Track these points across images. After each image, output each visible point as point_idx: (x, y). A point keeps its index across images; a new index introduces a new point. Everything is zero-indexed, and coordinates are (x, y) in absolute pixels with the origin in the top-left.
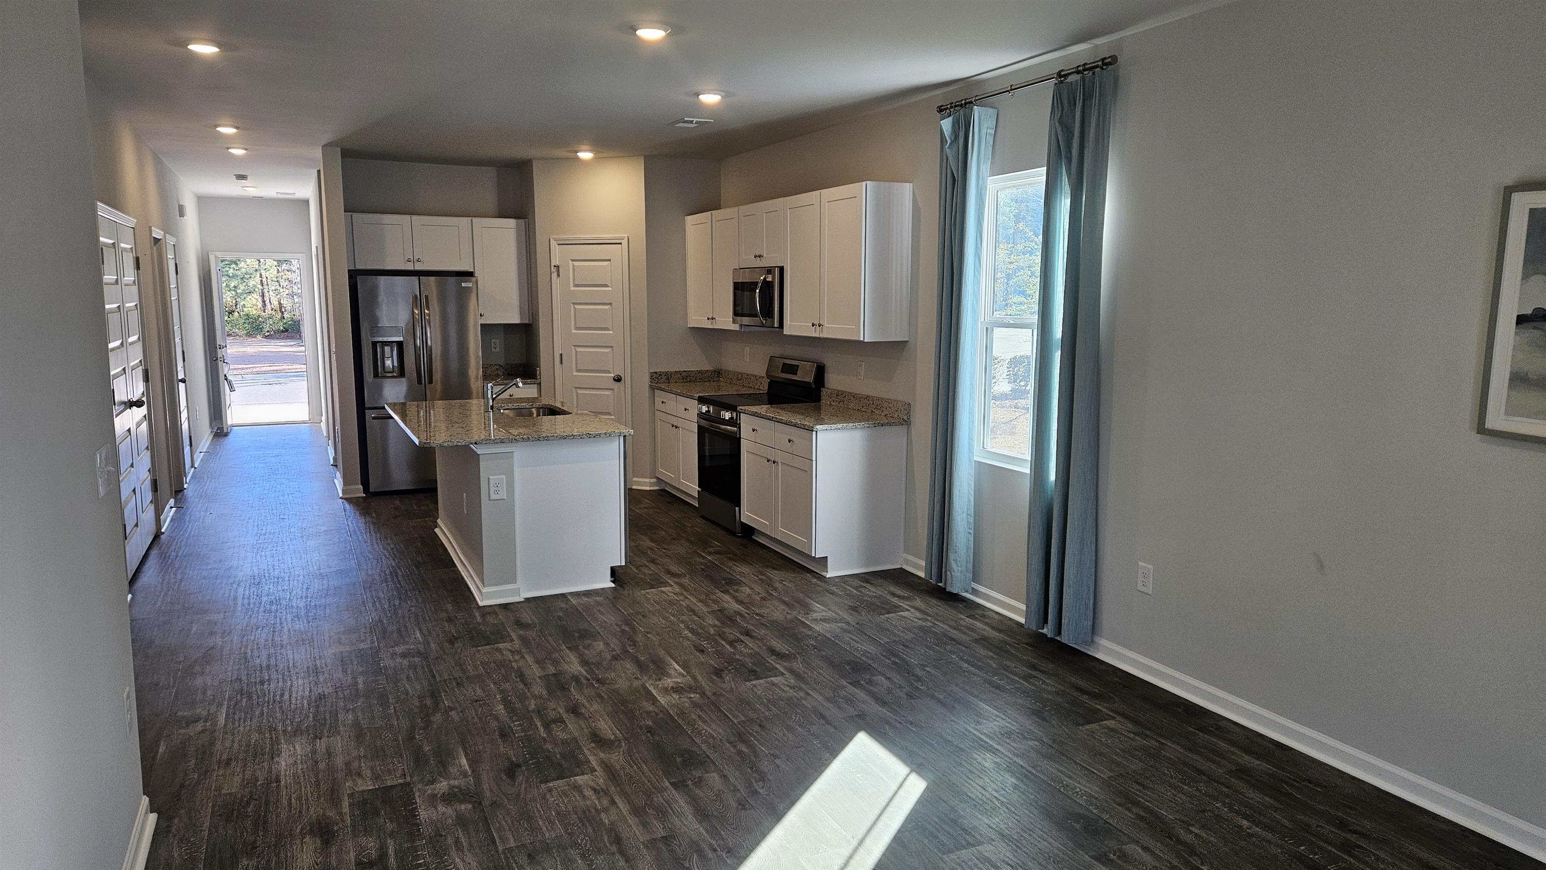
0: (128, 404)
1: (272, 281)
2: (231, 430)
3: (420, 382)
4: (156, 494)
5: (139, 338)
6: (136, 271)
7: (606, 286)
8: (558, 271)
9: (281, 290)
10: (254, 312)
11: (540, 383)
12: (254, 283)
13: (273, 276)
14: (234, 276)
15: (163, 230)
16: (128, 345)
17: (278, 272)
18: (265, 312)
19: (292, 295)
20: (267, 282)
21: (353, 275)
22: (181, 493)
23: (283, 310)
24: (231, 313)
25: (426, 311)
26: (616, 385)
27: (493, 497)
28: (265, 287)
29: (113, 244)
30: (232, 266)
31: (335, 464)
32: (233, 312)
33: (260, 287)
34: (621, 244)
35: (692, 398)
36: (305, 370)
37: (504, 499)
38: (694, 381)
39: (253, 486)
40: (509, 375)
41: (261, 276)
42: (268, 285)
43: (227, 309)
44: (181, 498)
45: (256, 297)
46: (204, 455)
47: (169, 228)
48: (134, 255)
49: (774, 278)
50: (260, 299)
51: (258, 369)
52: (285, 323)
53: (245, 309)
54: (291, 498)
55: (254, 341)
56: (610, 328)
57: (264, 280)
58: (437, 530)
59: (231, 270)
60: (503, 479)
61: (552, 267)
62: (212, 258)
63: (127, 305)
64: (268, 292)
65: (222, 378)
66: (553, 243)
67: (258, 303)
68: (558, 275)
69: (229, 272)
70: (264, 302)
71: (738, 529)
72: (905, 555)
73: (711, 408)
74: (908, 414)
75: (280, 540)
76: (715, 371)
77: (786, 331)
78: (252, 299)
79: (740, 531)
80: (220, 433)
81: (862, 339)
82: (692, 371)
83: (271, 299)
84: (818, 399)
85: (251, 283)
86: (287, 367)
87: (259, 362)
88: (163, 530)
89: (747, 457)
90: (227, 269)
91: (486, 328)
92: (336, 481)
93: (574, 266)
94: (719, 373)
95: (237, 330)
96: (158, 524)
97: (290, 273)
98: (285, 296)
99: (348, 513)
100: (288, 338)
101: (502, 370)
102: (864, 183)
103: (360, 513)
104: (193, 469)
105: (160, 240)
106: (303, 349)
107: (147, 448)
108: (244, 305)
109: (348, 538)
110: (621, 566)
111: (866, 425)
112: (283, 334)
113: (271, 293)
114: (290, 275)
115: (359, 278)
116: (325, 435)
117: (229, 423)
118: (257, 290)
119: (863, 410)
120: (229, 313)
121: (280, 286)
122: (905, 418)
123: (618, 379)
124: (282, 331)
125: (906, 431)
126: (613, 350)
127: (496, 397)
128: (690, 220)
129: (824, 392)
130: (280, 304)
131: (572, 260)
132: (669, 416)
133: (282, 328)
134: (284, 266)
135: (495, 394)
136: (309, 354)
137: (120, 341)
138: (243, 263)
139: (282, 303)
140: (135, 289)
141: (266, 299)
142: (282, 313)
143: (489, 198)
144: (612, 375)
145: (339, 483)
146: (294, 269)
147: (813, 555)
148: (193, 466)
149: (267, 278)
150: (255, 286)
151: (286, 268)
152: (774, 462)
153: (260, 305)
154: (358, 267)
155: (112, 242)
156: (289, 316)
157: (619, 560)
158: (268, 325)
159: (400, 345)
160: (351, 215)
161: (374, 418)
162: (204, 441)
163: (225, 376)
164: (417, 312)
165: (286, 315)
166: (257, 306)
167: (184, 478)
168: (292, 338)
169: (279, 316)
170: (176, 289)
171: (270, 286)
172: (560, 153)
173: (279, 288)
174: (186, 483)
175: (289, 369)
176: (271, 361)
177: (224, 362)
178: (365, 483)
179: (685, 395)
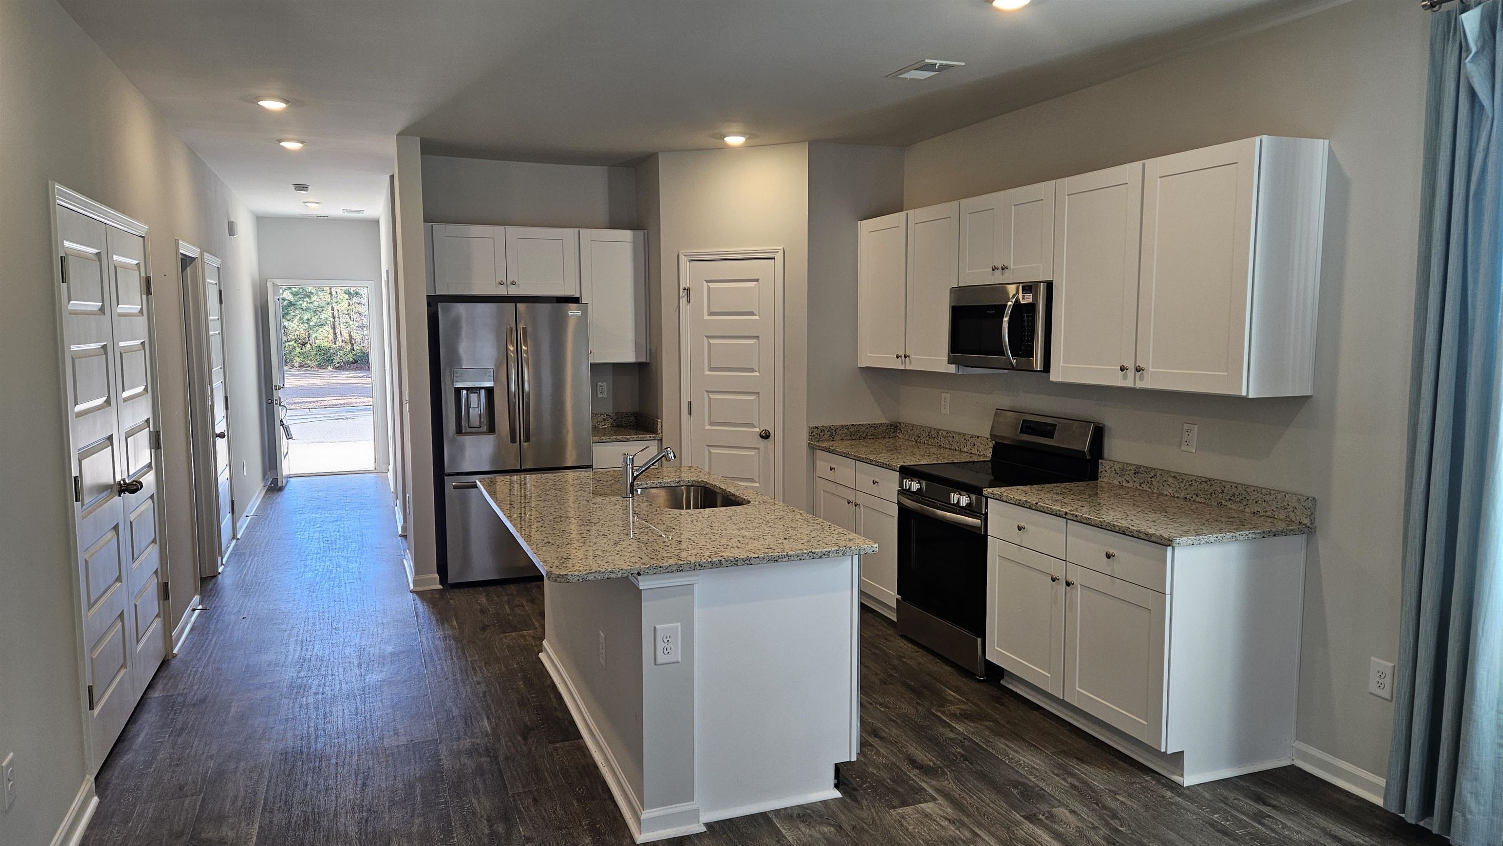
0: (116, 489)
1: (343, 314)
2: (287, 482)
3: (513, 440)
4: (166, 602)
5: (146, 390)
6: (144, 297)
7: (752, 314)
8: (689, 295)
9: (351, 323)
10: (326, 344)
11: (661, 440)
12: (326, 316)
13: (344, 309)
14: (307, 309)
15: (200, 247)
16: (120, 401)
17: (349, 305)
18: (336, 344)
19: (362, 327)
20: (339, 315)
21: (433, 302)
22: (214, 581)
23: (353, 342)
24: (304, 344)
25: (524, 348)
26: (762, 443)
27: (661, 658)
28: (337, 319)
29: (97, 254)
30: (305, 300)
31: (405, 534)
32: (306, 343)
33: (332, 319)
34: (774, 258)
35: (888, 467)
36: (371, 404)
37: (678, 662)
38: (864, 438)
39: (303, 569)
40: (618, 426)
41: (333, 309)
42: (339, 318)
43: (300, 341)
44: (211, 590)
45: (327, 329)
46: (251, 519)
47: (209, 244)
48: (143, 274)
49: (1035, 298)
50: (331, 331)
51: (326, 403)
52: (355, 355)
53: (317, 341)
54: (348, 590)
55: (325, 372)
56: (756, 369)
57: (336, 313)
58: (542, 656)
59: (305, 303)
60: (677, 628)
61: (681, 290)
62: (269, 285)
63: (122, 344)
64: (339, 324)
65: (277, 423)
66: (683, 259)
67: (329, 336)
68: (689, 301)
69: (303, 305)
70: (335, 334)
71: (980, 668)
72: (1298, 744)
73: (924, 483)
74: (1312, 516)
75: (330, 672)
76: (891, 425)
77: (1055, 376)
78: (324, 331)
79: (983, 673)
80: (274, 487)
81: (1244, 394)
82: (862, 425)
83: (342, 331)
84: (1094, 475)
85: (323, 316)
86: (354, 400)
87: (328, 394)
88: (175, 651)
89: (999, 563)
90: (301, 302)
91: (596, 368)
92: (405, 561)
93: (709, 288)
94: (896, 427)
95: (309, 362)
96: (169, 641)
97: (360, 306)
98: (355, 328)
99: (421, 621)
100: (357, 369)
101: (610, 420)
102: (1258, 139)
103: (437, 620)
104: (235, 540)
105: (195, 259)
106: (370, 380)
107: (154, 541)
108: (316, 337)
109: (422, 668)
110: (850, 763)
111: (1250, 536)
112: (353, 365)
113: (342, 325)
114: (361, 309)
115: (440, 305)
116: (392, 490)
117: (285, 472)
118: (328, 322)
119: (1198, 499)
120: (303, 345)
121: (351, 319)
122: (1306, 521)
123: (765, 436)
124: (352, 363)
125: (1304, 543)
126: (759, 397)
127: (638, 476)
128: (866, 226)
129: (1104, 466)
130: (350, 336)
131: (707, 281)
132: (839, 487)
133: (351, 360)
134: (355, 300)
135: (637, 470)
136: (377, 386)
137: (105, 398)
138: (316, 297)
139: (352, 335)
140: (143, 321)
141: (337, 330)
142: (352, 344)
143: (600, 206)
144: (757, 430)
145: (409, 565)
146: (363, 301)
147: (1163, 750)
148: (234, 537)
149: (338, 311)
150: (327, 319)
151: (356, 301)
152: (1068, 584)
153: (331, 337)
154: (438, 293)
155: (94, 251)
156: (358, 348)
157: (849, 753)
158: (339, 356)
159: (490, 391)
160: (432, 226)
161: (455, 487)
162: (253, 499)
163: (281, 421)
164: (512, 349)
165: (355, 347)
166: (328, 338)
167: (219, 559)
168: (361, 369)
169: (349, 347)
170: (219, 322)
171: (341, 318)
172: (700, 139)
173: (349, 321)
174: (222, 564)
175: (356, 403)
176: (339, 393)
177: (280, 405)
178: (442, 569)
179: (874, 463)
